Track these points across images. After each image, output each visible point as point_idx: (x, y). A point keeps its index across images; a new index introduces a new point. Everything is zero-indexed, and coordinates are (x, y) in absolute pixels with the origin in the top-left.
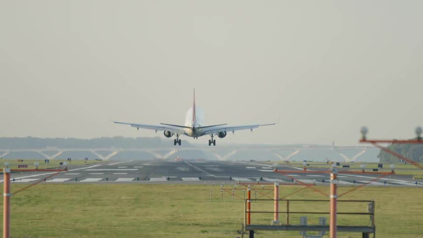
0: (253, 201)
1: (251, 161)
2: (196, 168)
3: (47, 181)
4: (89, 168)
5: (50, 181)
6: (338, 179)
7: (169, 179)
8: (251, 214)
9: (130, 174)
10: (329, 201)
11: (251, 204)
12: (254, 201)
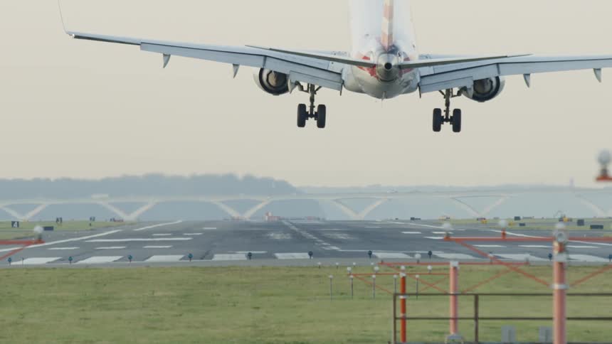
0: (412, 297)
1: (412, 219)
2: (304, 233)
3: (13, 263)
4: (96, 238)
5: (20, 263)
6: (568, 252)
7: (250, 256)
8: (407, 321)
9: (176, 248)
10: (551, 295)
11: (407, 302)
12: (415, 297)
